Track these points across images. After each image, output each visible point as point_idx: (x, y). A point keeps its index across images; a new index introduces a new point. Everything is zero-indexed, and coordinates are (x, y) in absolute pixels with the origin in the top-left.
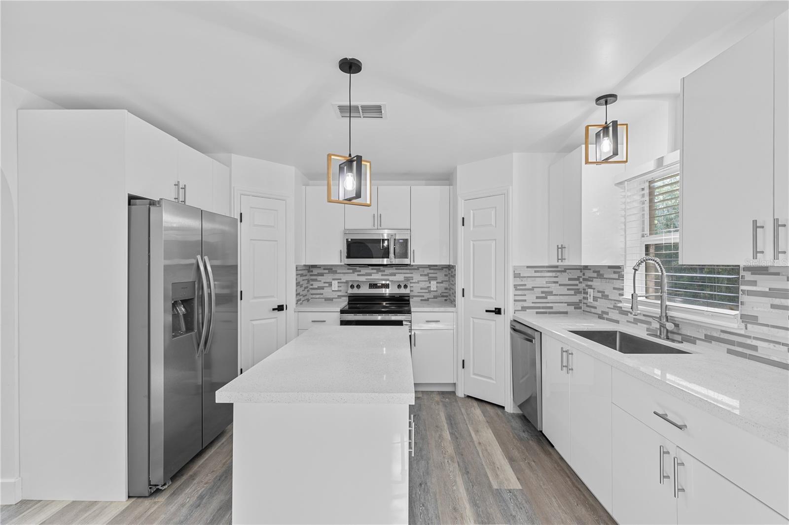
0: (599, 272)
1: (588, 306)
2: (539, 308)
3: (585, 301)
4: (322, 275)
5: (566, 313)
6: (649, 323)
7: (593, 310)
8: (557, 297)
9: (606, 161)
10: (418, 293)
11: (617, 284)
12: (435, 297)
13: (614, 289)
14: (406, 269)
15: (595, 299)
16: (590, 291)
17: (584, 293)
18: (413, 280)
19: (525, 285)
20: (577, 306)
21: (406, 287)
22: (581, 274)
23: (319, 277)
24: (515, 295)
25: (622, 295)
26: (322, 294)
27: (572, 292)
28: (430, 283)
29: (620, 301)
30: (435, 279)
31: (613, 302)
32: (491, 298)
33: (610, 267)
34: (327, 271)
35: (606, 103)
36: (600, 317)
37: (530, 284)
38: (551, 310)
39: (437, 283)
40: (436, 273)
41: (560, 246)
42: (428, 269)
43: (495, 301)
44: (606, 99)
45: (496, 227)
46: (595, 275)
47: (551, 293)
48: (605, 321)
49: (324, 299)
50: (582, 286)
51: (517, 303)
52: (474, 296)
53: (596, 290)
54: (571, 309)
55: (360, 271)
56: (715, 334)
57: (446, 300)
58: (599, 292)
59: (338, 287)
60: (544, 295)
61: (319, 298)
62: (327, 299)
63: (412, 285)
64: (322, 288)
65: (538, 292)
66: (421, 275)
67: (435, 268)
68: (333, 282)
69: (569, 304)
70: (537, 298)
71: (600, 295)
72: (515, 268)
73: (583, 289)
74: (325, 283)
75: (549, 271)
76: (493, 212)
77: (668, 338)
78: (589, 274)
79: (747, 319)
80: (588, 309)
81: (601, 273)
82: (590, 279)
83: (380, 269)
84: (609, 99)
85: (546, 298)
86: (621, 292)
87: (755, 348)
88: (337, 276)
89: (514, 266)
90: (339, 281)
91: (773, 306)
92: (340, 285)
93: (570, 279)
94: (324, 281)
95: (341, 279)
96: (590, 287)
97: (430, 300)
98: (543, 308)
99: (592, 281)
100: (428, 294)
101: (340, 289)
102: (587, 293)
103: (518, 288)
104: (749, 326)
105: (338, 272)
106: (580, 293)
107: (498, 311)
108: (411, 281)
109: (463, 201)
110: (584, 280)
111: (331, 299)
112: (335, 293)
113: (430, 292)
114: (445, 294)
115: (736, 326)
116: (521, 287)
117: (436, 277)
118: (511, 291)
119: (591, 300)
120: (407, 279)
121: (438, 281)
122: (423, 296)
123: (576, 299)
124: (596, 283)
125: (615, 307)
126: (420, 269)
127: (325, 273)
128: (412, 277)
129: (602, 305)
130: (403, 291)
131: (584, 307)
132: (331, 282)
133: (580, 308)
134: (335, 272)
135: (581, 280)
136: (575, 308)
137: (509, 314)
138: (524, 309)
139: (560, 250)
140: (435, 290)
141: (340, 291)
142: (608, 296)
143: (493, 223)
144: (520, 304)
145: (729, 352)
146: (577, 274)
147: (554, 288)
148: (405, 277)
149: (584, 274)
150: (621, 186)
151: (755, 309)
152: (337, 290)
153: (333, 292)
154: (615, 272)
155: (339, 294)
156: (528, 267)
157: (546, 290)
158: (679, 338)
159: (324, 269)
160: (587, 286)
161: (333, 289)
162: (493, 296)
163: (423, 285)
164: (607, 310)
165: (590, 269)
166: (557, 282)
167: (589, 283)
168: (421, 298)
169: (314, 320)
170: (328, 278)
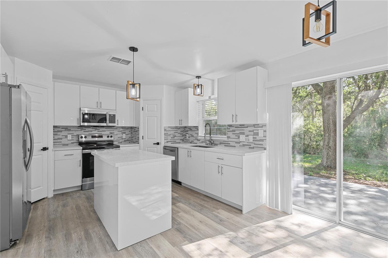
0: (190, 128)
1: (186, 140)
2: (172, 141)
3: (185, 138)
4: (61, 131)
5: (180, 143)
6: (206, 142)
7: (188, 141)
8: (177, 138)
9: (198, 95)
10: (117, 139)
11: (196, 132)
12: (125, 141)
13: (196, 133)
14: (111, 129)
15: (189, 137)
16: (187, 135)
17: (185, 136)
18: (114, 133)
19: (168, 133)
20: (183, 140)
21: (111, 137)
22: (184, 130)
23: (59, 133)
24: (165, 137)
25: (198, 135)
26: (61, 142)
27: (182, 136)
28: (122, 135)
29: (198, 137)
30: (125, 133)
31: (195, 138)
32: (155, 139)
33: (194, 127)
34: (64, 130)
35: (198, 78)
36: (191, 143)
37: (169, 133)
38: (176, 142)
39: (126, 135)
40: (125, 131)
41: (180, 120)
42: (121, 129)
43: (156, 140)
44: (198, 77)
45: (157, 111)
46: (189, 129)
47: (175, 136)
48: (193, 144)
49: (62, 145)
50: (185, 133)
51: (165, 140)
52: (148, 139)
53: (189, 135)
54: (181, 141)
55: (85, 130)
56: (222, 142)
57: (130, 142)
58: (190, 135)
59: (72, 138)
60: (173, 137)
61: (58, 144)
62: (64, 145)
63: (114, 136)
64: (61, 139)
65: (172, 136)
66: (118, 131)
67: (125, 128)
68: (68, 135)
69: (181, 140)
70: (172, 138)
71: (191, 136)
72: (165, 127)
73: (185, 135)
74: (62, 136)
75: (175, 129)
76: (156, 106)
77: (211, 145)
78: (187, 129)
79: (228, 137)
80: (187, 141)
81: (191, 129)
82: (187, 131)
83: (97, 128)
84: (199, 77)
85: (174, 138)
86: (198, 134)
87: (230, 144)
88: (71, 132)
89: (164, 127)
90: (72, 135)
91: (233, 134)
92: (73, 137)
93: (181, 131)
94: (62, 135)
95: (73, 134)
96: (187, 134)
97: (122, 142)
98: (173, 141)
99: (188, 131)
100: (122, 140)
101: (73, 139)
102: (186, 136)
103: (166, 134)
104: (229, 139)
105: (71, 130)
106: (184, 136)
107: (158, 144)
108: (114, 134)
109: (142, 100)
110: (185, 131)
111: (67, 145)
112: (70, 141)
113: (122, 139)
114: (129, 140)
115: (226, 139)
116: (167, 134)
117: (125, 132)
118: (163, 136)
119: (187, 138)
120: (111, 133)
121: (126, 134)
122: (119, 141)
123: (182, 138)
124: (190, 132)
125: (196, 139)
126: (118, 129)
127: (63, 131)
128: (114, 132)
129: (191, 139)
130: (110, 139)
131: (185, 140)
132: (67, 136)
133: (184, 141)
134: (70, 130)
135: (184, 132)
136: (182, 141)
137: (163, 144)
138: (167, 142)
139: (180, 121)
140: (125, 138)
141: (73, 140)
142: (193, 136)
143: (156, 110)
144: (166, 140)
145: (225, 146)
146: (182, 129)
147: (177, 135)
148: (110, 132)
149: (185, 130)
150: (198, 102)
151: (230, 135)
152: (71, 139)
153: (68, 141)
154: (196, 128)
155: (73, 141)
156: (169, 127)
157: (174, 135)
158: (214, 145)
159: (62, 128)
160: (186, 133)
161: (68, 139)
162: (156, 138)
163: (119, 136)
164: (193, 140)
165: (187, 128)
166: (177, 132)
167: (187, 132)
168: (118, 142)
169: (65, 155)
170: (65, 133)
